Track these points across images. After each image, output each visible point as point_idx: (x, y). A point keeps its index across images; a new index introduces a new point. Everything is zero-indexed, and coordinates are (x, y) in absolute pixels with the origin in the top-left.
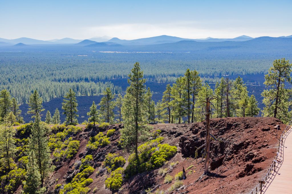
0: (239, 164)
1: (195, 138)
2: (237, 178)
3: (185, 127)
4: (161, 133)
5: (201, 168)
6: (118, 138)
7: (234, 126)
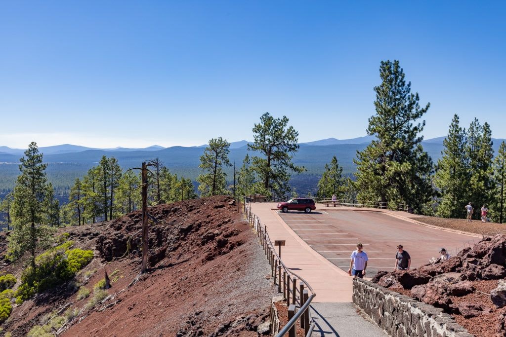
0: (192, 250)
1: (119, 235)
2: (203, 262)
3: (102, 225)
4: (69, 237)
5: (130, 271)
6: (5, 250)
7: (173, 211)
